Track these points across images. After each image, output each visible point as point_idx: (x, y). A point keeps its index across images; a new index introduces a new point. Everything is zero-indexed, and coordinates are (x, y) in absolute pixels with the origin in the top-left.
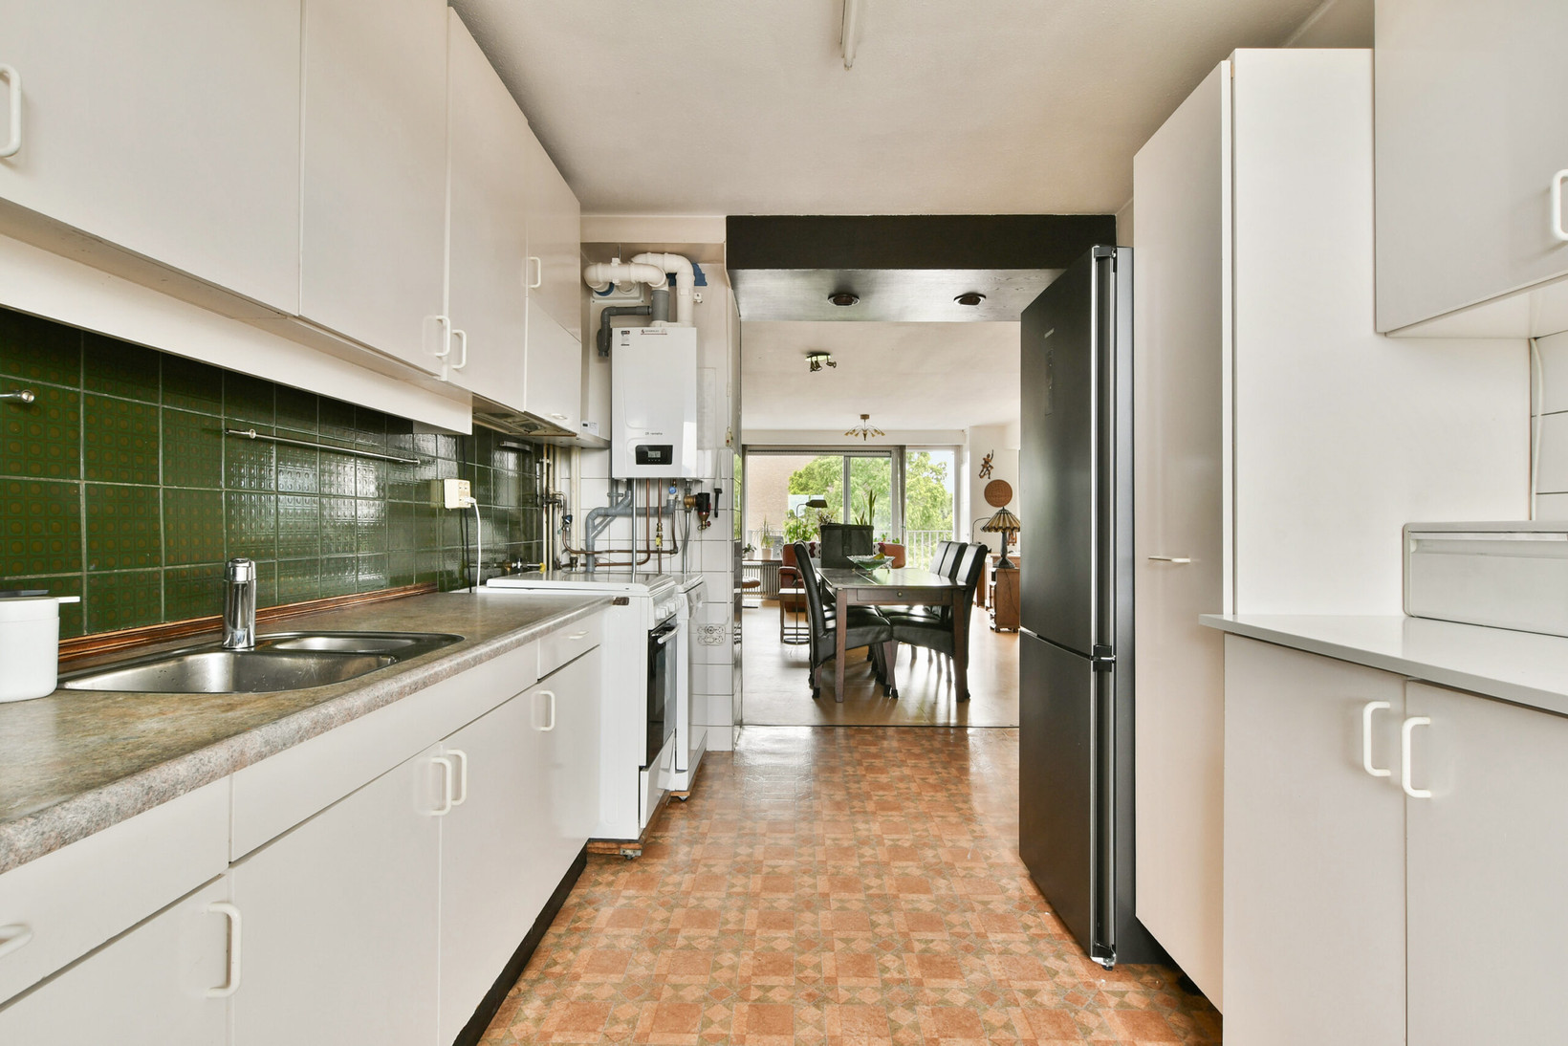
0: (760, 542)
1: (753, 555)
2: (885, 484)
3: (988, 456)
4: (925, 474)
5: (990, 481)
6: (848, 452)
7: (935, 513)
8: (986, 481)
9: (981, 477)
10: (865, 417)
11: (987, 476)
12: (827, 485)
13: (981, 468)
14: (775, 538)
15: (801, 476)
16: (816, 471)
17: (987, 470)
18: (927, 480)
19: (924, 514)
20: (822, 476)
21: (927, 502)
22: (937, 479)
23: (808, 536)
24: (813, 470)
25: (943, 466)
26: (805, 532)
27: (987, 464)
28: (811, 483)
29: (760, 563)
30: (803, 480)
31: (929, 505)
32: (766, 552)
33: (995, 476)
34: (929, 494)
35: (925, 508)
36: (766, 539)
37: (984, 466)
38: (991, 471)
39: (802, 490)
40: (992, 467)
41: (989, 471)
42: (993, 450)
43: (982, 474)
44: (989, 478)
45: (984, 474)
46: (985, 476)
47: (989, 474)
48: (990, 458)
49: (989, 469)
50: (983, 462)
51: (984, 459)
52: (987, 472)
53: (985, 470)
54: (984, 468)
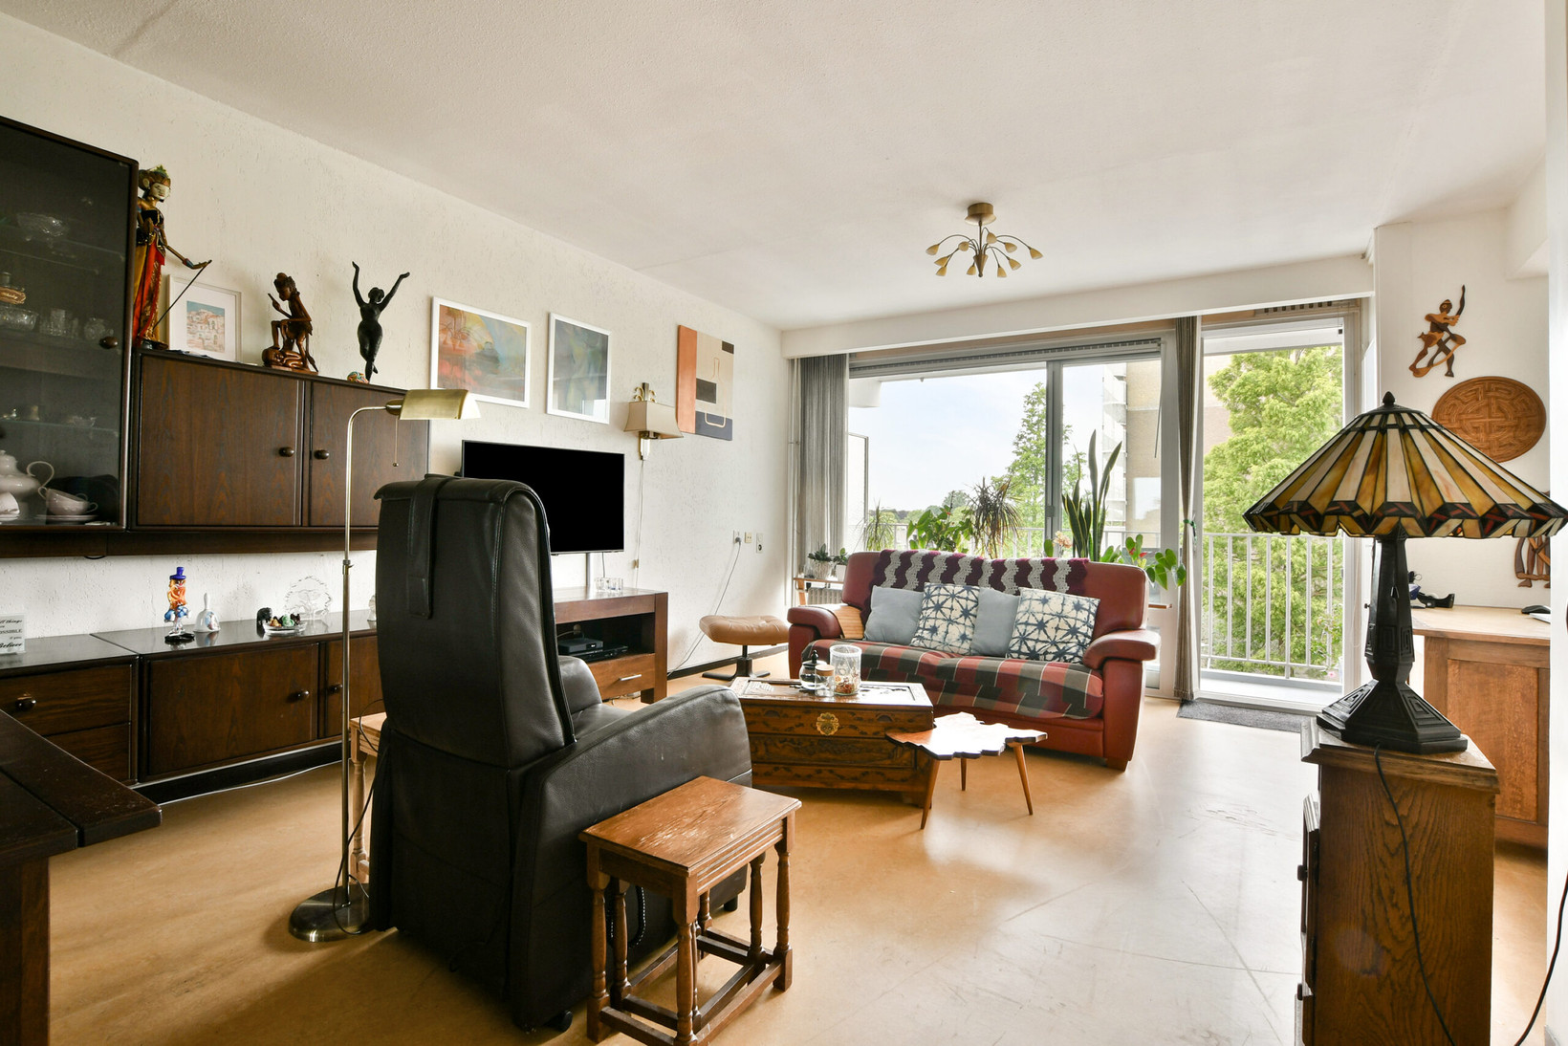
3: (1446, 306)
8: (1435, 385)
9: (1419, 373)
10: (978, 211)
17: (1443, 348)
27: (1440, 333)
33: (1476, 365)
37: (1428, 340)
38: (1457, 352)
40: (1459, 340)
41: (1447, 351)
42: (1464, 288)
43: (1422, 364)
44: (1450, 374)
45: (1431, 364)
46: (1433, 371)
47: (1450, 362)
48: (1453, 312)
49: (1450, 345)
50: (1426, 328)
51: (1429, 318)
52: (1440, 357)
53: (1433, 349)
54: (1428, 345)
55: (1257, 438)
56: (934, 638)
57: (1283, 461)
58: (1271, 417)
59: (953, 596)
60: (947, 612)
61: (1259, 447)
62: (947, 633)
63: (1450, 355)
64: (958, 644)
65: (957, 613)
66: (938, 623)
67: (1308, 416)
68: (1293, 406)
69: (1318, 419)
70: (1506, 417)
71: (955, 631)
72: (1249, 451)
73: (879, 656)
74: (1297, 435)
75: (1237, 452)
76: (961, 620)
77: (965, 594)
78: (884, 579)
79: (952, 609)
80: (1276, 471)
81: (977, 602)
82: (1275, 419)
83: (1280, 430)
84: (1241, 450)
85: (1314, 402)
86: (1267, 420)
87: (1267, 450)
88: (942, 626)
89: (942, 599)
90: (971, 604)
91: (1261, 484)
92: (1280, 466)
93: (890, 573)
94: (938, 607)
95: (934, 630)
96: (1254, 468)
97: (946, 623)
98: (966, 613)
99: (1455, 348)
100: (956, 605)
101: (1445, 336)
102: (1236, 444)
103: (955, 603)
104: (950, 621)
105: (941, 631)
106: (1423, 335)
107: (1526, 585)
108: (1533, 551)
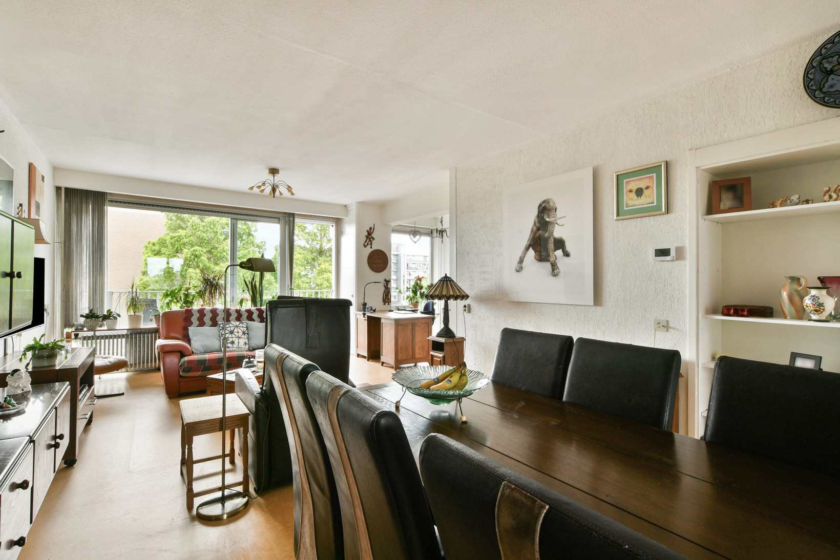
0: (125, 309)
1: (115, 324)
2: (225, 254)
3: (371, 228)
5: (371, 250)
6: (237, 214)
8: (368, 250)
9: (365, 246)
10: (274, 171)
11: (369, 246)
12: (177, 252)
13: (365, 239)
14: (146, 300)
15: (154, 244)
16: (168, 241)
17: (370, 240)
20: (173, 245)
23: (190, 299)
24: (165, 240)
26: (187, 296)
27: (369, 236)
28: (163, 250)
29: (125, 332)
30: (157, 248)
32: (134, 319)
33: (376, 246)
36: (134, 303)
37: (367, 237)
38: (373, 242)
39: (155, 255)
40: (373, 239)
41: (371, 241)
42: (374, 224)
43: (366, 244)
44: (371, 248)
45: (368, 244)
47: (371, 244)
48: (372, 231)
49: (371, 239)
50: (366, 234)
51: (367, 231)
52: (370, 242)
53: (368, 240)
54: (367, 239)
55: (185, 236)
56: (234, 346)
57: (200, 248)
58: (193, 226)
59: (237, 327)
60: (236, 334)
61: (187, 240)
62: (239, 343)
64: (244, 347)
65: (241, 334)
66: (234, 339)
67: (211, 228)
68: (204, 222)
69: (215, 230)
70: (382, 261)
71: (242, 341)
72: (182, 242)
73: (206, 360)
74: (206, 236)
75: (175, 242)
76: (243, 336)
77: (241, 325)
78: (192, 323)
79: (238, 332)
80: (197, 253)
81: (247, 328)
82: (195, 227)
83: (197, 233)
84: (177, 241)
85: (214, 222)
86: (190, 227)
87: (191, 242)
88: (236, 341)
89: (232, 329)
90: (245, 329)
91: (189, 259)
92: (198, 250)
93: (194, 319)
94: (232, 332)
95: (233, 343)
96: (185, 251)
97: (237, 339)
98: (244, 333)
100: (239, 331)
101: (371, 237)
102: (175, 237)
103: (238, 329)
104: (239, 338)
105: (236, 342)
106: (366, 236)
107: (385, 304)
108: (386, 295)
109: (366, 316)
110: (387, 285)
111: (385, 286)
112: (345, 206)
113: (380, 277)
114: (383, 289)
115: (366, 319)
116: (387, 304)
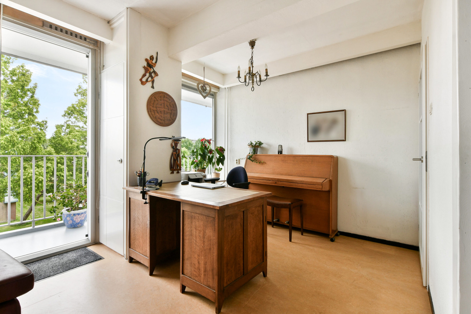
3: (152, 58)
4: (33, 126)
5: (152, 91)
7: (40, 146)
8: (146, 91)
9: (143, 83)
11: (149, 84)
13: (143, 71)
17: (151, 75)
18: (34, 129)
19: (32, 146)
21: (34, 140)
22: (41, 129)
25: (45, 123)
27: (150, 68)
31: (36, 142)
34: (36, 136)
35: (33, 143)
37: (146, 70)
38: (156, 79)
40: (156, 74)
41: (152, 78)
42: (157, 53)
43: (144, 80)
44: (153, 87)
45: (147, 81)
46: (148, 83)
47: (153, 82)
48: (154, 62)
49: (153, 75)
50: (145, 64)
51: (146, 60)
52: (150, 79)
53: (148, 75)
54: (146, 72)
63: (153, 79)
70: (168, 110)
99: (155, 77)
101: (152, 70)
106: (144, 67)
107: (172, 173)
108: (174, 160)
109: (147, 197)
110: (176, 145)
111: (173, 147)
112: (109, 22)
113: (168, 131)
114: (171, 150)
115: (148, 201)
116: (175, 172)
